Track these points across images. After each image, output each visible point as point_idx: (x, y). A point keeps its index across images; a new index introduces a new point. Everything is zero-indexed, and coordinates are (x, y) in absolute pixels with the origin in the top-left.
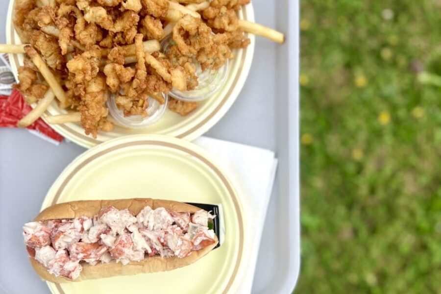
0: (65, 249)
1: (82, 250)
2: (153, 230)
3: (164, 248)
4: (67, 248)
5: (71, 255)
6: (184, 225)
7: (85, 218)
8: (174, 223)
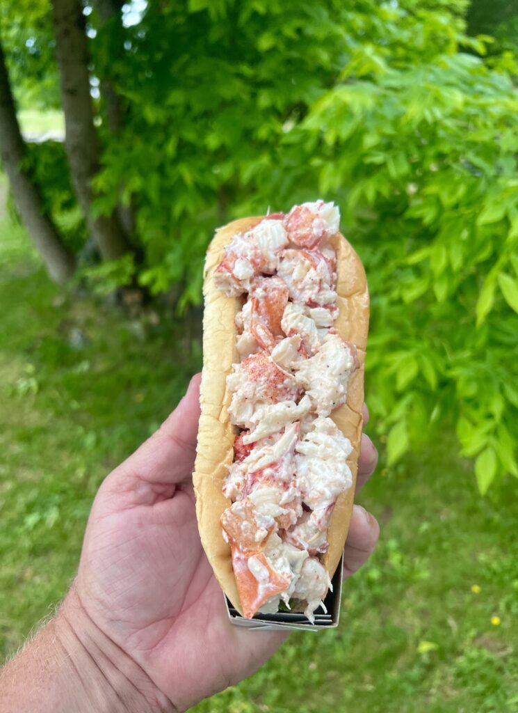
0: (276, 271)
1: (272, 299)
2: (296, 452)
3: (249, 478)
4: (278, 274)
5: (264, 279)
6: (299, 535)
7: (336, 313)
8: (307, 509)
